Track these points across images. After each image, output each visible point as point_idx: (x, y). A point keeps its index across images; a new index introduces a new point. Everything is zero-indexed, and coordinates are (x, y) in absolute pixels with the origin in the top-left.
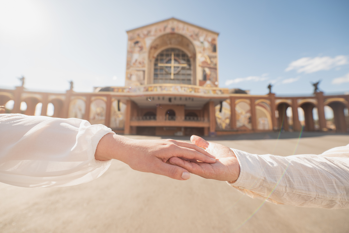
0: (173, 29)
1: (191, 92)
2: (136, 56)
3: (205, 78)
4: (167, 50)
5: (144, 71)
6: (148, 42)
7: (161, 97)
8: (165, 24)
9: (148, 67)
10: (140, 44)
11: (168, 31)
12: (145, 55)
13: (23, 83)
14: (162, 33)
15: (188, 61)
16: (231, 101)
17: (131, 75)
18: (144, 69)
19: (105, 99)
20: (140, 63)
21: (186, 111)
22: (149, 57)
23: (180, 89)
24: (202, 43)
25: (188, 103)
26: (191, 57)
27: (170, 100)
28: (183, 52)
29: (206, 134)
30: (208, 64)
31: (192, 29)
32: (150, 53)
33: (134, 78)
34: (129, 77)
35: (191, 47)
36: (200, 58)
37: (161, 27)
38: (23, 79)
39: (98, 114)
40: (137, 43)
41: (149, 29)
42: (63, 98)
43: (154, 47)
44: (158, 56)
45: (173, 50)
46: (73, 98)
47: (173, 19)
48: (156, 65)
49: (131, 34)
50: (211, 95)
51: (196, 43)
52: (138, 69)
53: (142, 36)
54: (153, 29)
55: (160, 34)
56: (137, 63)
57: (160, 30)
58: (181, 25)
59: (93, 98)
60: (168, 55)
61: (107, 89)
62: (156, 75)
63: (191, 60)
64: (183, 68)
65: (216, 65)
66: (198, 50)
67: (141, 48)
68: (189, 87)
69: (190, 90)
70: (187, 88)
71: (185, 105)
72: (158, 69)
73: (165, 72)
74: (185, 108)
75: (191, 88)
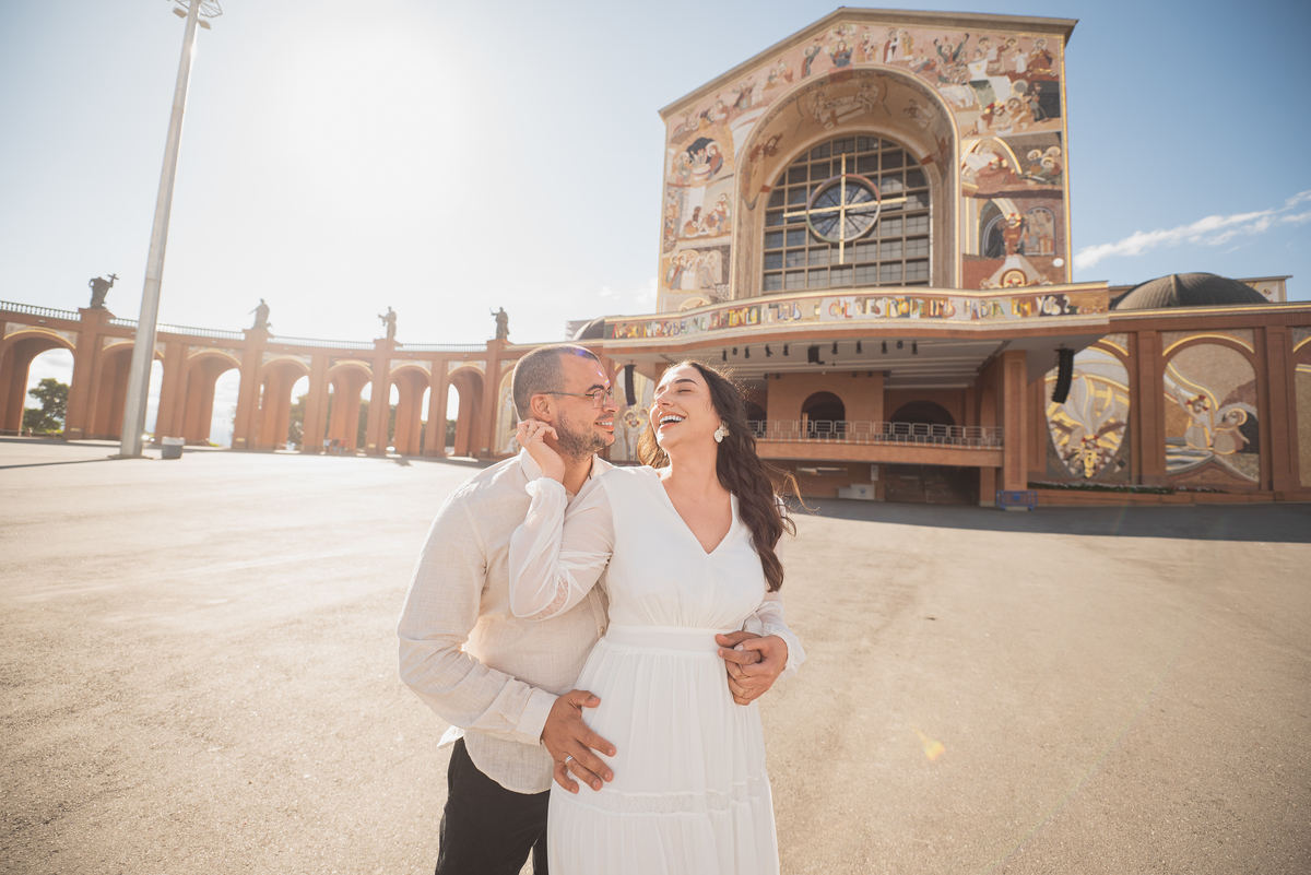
0: (842, 57)
1: (906, 315)
2: (696, 197)
3: (996, 242)
4: (820, 150)
5: (725, 250)
6: (741, 134)
7: (777, 347)
8: (808, 46)
9: (742, 231)
10: (709, 150)
11: (822, 68)
12: (732, 187)
13: (392, 330)
14: (799, 83)
15: (916, 180)
17: (679, 270)
18: (725, 240)
20: (710, 221)
21: (888, 395)
22: (745, 191)
23: (854, 309)
24: (979, 85)
25: (898, 363)
26: (928, 160)
27: (813, 353)
28: (887, 143)
29: (987, 495)
30: (1013, 178)
31: (925, 35)
32: (747, 175)
33: (689, 279)
34: (672, 279)
35: (928, 112)
36: (970, 157)
37: (792, 61)
38: (390, 319)
40: (701, 144)
41: (742, 82)
42: (480, 366)
43: (763, 150)
44: (781, 181)
45: (843, 142)
47: (844, 15)
48: (772, 217)
49: (677, 119)
50: (1010, 319)
51: (951, 94)
52: (702, 243)
53: (717, 116)
54: (760, 76)
55: (785, 91)
56: (701, 223)
57: (789, 78)
58: (878, 34)
60: (821, 170)
61: (598, 330)
62: (772, 257)
63: (930, 171)
64: (890, 215)
65: (1056, 173)
66: (958, 122)
67: (715, 163)
68: (897, 297)
69: (903, 307)
70: (890, 298)
71: (886, 373)
72: (781, 232)
73: (813, 240)
74: (886, 383)
75: (907, 300)
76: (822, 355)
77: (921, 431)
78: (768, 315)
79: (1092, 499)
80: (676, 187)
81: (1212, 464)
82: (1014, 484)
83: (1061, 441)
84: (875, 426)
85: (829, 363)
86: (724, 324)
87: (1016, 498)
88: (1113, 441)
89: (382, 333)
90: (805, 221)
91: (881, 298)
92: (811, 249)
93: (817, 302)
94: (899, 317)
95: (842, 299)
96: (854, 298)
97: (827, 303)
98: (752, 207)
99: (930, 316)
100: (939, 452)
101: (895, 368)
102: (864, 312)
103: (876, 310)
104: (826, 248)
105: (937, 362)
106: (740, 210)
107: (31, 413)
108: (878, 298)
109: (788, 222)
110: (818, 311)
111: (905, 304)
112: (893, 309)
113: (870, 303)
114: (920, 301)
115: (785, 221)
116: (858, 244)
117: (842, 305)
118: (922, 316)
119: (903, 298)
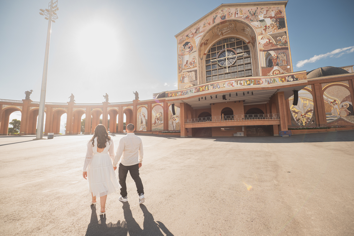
0: (223, 17)
1: (249, 84)
2: (187, 57)
3: (270, 63)
4: (219, 42)
5: (196, 71)
6: (197, 40)
7: (214, 96)
8: (214, 15)
9: (199, 66)
10: (189, 45)
11: (218, 21)
12: (196, 54)
13: (107, 99)
14: (212, 25)
15: (246, 48)
16: (314, 88)
17: (183, 78)
18: (195, 69)
19: (162, 104)
21: (245, 107)
22: (200, 55)
23: (235, 84)
24: (262, 21)
25: (248, 98)
26: (249, 42)
27: (224, 97)
28: (237, 39)
29: (276, 133)
30: (273, 45)
31: (245, 9)
32: (200, 51)
33: (186, 80)
34: (181, 80)
35: (248, 29)
36: (261, 41)
37: (210, 19)
38: (107, 97)
39: (158, 119)
40: (187, 44)
41: (197, 26)
42: (132, 107)
43: (204, 44)
44: (209, 52)
45: (225, 40)
46: (138, 107)
47: (223, 6)
48: (207, 61)
49: (180, 37)
50: (279, 83)
51: (254, 24)
52: (189, 70)
53: (191, 36)
54: (201, 24)
55: (208, 27)
57: (209, 24)
58: (233, 10)
59: (153, 105)
60: (220, 48)
61: (163, 95)
62: (208, 72)
63: (250, 45)
64: (240, 58)
65: (286, 43)
66: (257, 31)
67: (191, 48)
68: (246, 80)
69: (248, 82)
70: (244, 80)
71: (244, 101)
72: (210, 65)
73: (219, 66)
74: (244, 104)
75: (249, 80)
76: (226, 97)
77: (256, 116)
78: (211, 88)
79: (306, 132)
80: (181, 56)
81: (340, 119)
82: (284, 129)
83: (295, 116)
84: (243, 116)
85: (228, 99)
86: (198, 91)
87: (285, 133)
88: (310, 115)
89: (105, 100)
90: (216, 62)
91: (242, 80)
92: (219, 69)
93: (224, 83)
94: (247, 85)
95: (231, 82)
96: (234, 81)
97: (227, 83)
98: (202, 59)
99: (256, 84)
100: (262, 122)
101: (246, 99)
102: (237, 85)
103: (241, 84)
104: (223, 68)
105: (258, 97)
106: (199, 60)
107: (10, 129)
108: (241, 80)
109: (212, 63)
110: (224, 85)
111: (249, 81)
112: (245, 83)
113: (239, 82)
114: (253, 80)
115: (211, 62)
116: (231, 67)
117: (231, 83)
118: (254, 84)
119: (248, 80)
